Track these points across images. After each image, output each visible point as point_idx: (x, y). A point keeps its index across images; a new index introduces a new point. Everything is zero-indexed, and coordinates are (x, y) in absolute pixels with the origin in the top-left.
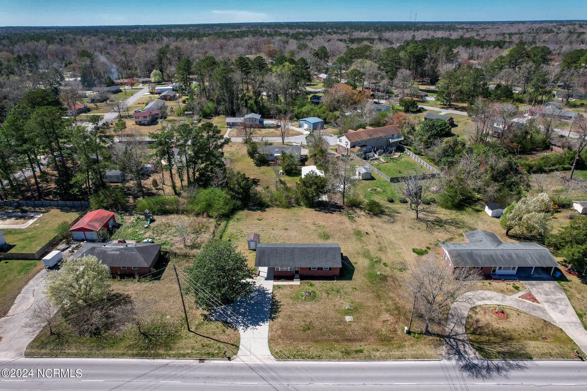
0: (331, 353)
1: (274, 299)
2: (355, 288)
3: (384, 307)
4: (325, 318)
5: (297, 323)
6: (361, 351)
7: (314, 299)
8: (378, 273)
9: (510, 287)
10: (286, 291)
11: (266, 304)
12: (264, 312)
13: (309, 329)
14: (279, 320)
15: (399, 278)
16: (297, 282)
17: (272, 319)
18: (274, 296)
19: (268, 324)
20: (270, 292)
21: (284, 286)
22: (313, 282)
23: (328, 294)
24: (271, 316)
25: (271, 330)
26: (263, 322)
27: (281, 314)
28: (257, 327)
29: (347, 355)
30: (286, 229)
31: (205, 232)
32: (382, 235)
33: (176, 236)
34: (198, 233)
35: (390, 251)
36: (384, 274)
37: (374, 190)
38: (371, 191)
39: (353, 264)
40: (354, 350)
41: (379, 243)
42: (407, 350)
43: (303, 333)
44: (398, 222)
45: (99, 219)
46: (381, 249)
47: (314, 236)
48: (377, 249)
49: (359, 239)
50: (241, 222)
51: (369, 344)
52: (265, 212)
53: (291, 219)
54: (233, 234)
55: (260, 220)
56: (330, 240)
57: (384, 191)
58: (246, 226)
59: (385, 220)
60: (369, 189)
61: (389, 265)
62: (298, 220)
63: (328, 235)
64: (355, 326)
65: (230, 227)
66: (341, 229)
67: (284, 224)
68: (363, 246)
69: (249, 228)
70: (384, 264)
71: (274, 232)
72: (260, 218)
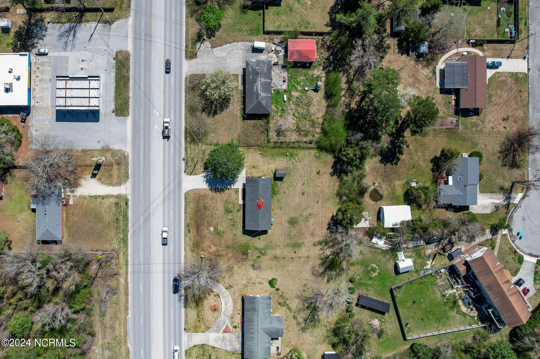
0: (188, 218)
2: (235, 235)
3: (220, 249)
4: (212, 216)
5: (208, 202)
7: (226, 211)
8: (249, 251)
9: (235, 324)
10: (234, 196)
11: (222, 185)
12: (215, 185)
13: (205, 208)
14: (211, 193)
15: (246, 262)
16: (241, 202)
17: (211, 189)
19: (207, 188)
20: (232, 187)
21: (238, 195)
22: (242, 211)
23: (231, 220)
24: (213, 188)
25: (204, 189)
26: (209, 185)
27: (214, 194)
28: (205, 183)
29: (187, 225)
30: (303, 194)
31: (300, 134)
32: (295, 262)
33: (294, 115)
34: (298, 130)
35: (274, 263)
36: (249, 254)
37: (374, 270)
38: (371, 267)
39: (258, 237)
40: (191, 229)
41: (284, 258)
42: (190, 254)
43: (202, 205)
44: (314, 277)
45: (302, 55)
46: (276, 258)
47: (293, 214)
48: (276, 255)
49: (289, 245)
50: (314, 159)
51: (194, 237)
52: (332, 176)
53: (319, 197)
54: (297, 156)
55: (317, 173)
56: (287, 225)
57: (371, 278)
58: (308, 163)
59: (316, 269)
60: (374, 266)
61: (259, 260)
62: (318, 202)
63: (294, 224)
64: (206, 232)
65: (307, 152)
66: (303, 234)
67: (312, 191)
68: (279, 247)
69: (305, 166)
70: (259, 256)
71: (300, 185)
72: (320, 173)
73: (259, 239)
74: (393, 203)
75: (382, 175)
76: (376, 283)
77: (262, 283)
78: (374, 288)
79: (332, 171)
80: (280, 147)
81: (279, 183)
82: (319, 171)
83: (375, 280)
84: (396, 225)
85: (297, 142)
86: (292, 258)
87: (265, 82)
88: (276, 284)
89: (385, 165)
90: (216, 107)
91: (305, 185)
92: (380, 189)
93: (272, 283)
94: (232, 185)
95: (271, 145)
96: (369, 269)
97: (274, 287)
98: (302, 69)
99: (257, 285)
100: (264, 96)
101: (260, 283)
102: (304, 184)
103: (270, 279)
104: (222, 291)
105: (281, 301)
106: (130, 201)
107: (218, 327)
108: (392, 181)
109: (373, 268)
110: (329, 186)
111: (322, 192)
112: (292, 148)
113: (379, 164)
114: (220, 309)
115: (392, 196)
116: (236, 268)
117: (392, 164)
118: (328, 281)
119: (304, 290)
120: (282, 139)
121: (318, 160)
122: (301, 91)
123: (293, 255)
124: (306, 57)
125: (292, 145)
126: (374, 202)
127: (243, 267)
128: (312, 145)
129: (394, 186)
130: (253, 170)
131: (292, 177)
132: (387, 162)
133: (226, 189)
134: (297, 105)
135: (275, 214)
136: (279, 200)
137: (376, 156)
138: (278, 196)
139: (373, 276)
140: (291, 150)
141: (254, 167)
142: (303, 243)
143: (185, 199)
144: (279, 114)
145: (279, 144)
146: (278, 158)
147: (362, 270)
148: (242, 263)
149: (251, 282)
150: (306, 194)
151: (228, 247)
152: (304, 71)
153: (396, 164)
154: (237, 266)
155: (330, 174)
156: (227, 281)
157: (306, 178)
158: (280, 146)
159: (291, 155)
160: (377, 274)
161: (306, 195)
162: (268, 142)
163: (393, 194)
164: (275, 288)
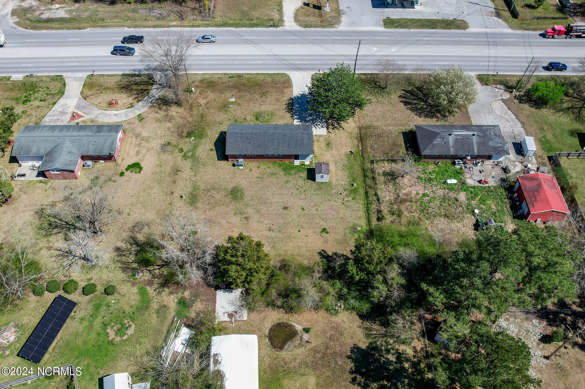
0: (249, 76)
1: (291, 114)
2: (219, 124)
3: (201, 108)
4: (250, 100)
5: (272, 96)
6: (230, 77)
7: (258, 114)
8: (192, 138)
10: (281, 121)
11: (298, 110)
12: (298, 103)
13: (264, 93)
15: (175, 135)
17: (291, 99)
18: (292, 117)
19: (294, 95)
20: (296, 120)
23: (245, 119)
24: (292, 101)
25: (292, 92)
26: (297, 97)
27: (285, 102)
28: (302, 93)
30: (285, 208)
31: (391, 204)
32: (164, 197)
33: (424, 195)
34: (399, 200)
35: (168, 169)
36: (188, 139)
37: (120, 332)
38: (130, 326)
39: (214, 148)
40: (235, 79)
41: (174, 182)
42: (199, 78)
43: (268, 90)
44: (130, 225)
45: (536, 193)
46: (176, 171)
47: (248, 193)
48: (180, 172)
49: (196, 188)
50: (351, 225)
51: (223, 83)
52: (320, 253)
53: (280, 231)
54: (353, 199)
55: (324, 230)
56: (231, 186)
57: (105, 325)
58: (341, 215)
59: (146, 227)
60: (130, 331)
61: (177, 151)
62: (270, 230)
63: (232, 194)
64: (229, 95)
65: (362, 213)
66: (212, 208)
67: (290, 220)
68: (195, 176)
69: (336, 210)
70: (183, 151)
71: (300, 203)
72: (324, 234)
73: (211, 150)
74: (265, 372)
75: (327, 348)
76: (93, 335)
77: (137, 155)
78: (83, 332)
79: (330, 254)
80: (365, 176)
81: (304, 174)
82: (327, 233)
83: (99, 334)
84: (216, 362)
85: (378, 200)
86: (172, 193)
87: (472, 142)
88: (131, 172)
89: (349, 357)
90: (416, 104)
91: (301, 210)
92: (297, 343)
93: (136, 167)
94: (299, 120)
95: (368, 165)
96: (126, 321)
97: (127, 169)
98: (508, 206)
99: (136, 149)
100: (448, 141)
101: (138, 152)
102: (303, 209)
103: (142, 165)
104: (136, 111)
105: (102, 179)
106: (275, 29)
107: (83, 107)
108: (315, 369)
109: (127, 328)
110: (300, 248)
111: (289, 237)
112: (366, 193)
113: (349, 343)
114: (110, 109)
115: (281, 369)
116: (169, 125)
117: (352, 372)
118: (118, 249)
119: (110, 211)
120: (381, 179)
121: (348, 231)
122: (469, 205)
123: (177, 195)
124: (533, 199)
125: (371, 192)
126: (267, 331)
127: (168, 133)
128: (374, 222)
129: (303, 375)
130: (323, 144)
131: (314, 192)
132: (355, 361)
133: (293, 115)
134: (444, 198)
135: (251, 170)
136: (275, 174)
137: (368, 336)
138: (282, 173)
139: (108, 331)
140: (362, 191)
141: (328, 144)
142: (197, 208)
143: (278, 74)
144: (422, 176)
145: (370, 174)
146: (346, 173)
147: (127, 308)
148: (175, 132)
149: (142, 142)
150: (285, 212)
151: (202, 116)
152: (507, 208)
153: (354, 380)
154: (171, 126)
155: (323, 250)
156: (150, 116)
157: (314, 212)
158: (367, 177)
159: (353, 191)
160: (110, 338)
161: (282, 211)
162: (372, 162)
163: (284, 371)
164: (124, 171)
